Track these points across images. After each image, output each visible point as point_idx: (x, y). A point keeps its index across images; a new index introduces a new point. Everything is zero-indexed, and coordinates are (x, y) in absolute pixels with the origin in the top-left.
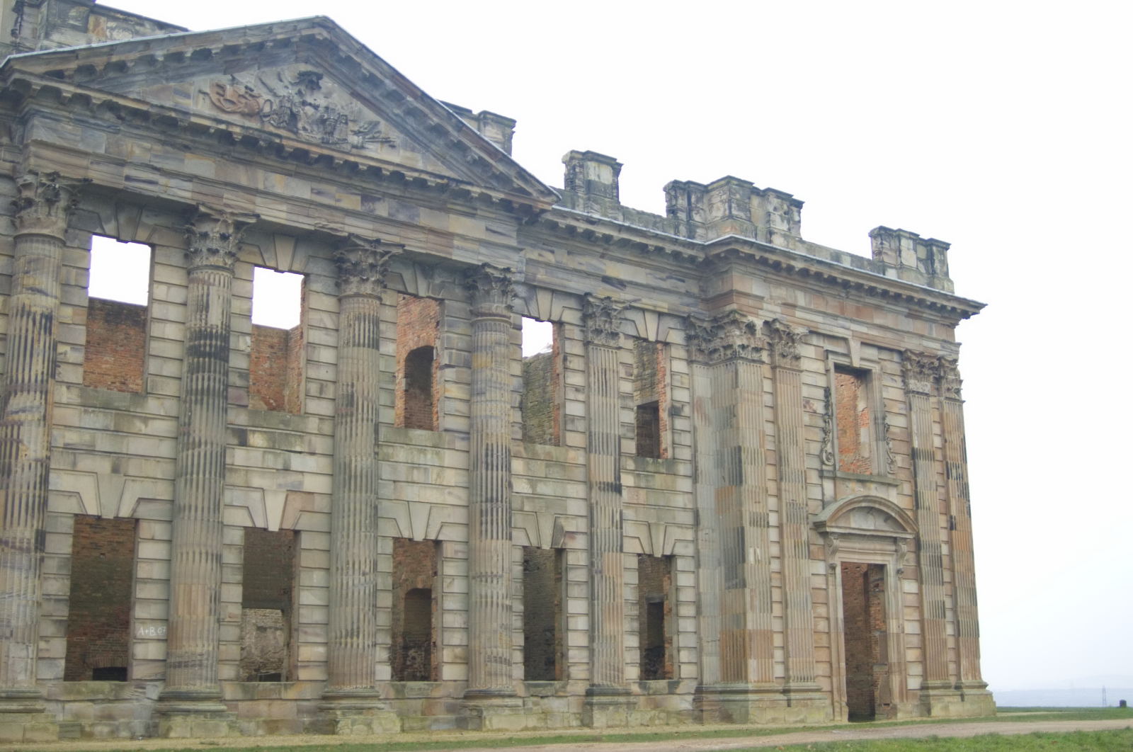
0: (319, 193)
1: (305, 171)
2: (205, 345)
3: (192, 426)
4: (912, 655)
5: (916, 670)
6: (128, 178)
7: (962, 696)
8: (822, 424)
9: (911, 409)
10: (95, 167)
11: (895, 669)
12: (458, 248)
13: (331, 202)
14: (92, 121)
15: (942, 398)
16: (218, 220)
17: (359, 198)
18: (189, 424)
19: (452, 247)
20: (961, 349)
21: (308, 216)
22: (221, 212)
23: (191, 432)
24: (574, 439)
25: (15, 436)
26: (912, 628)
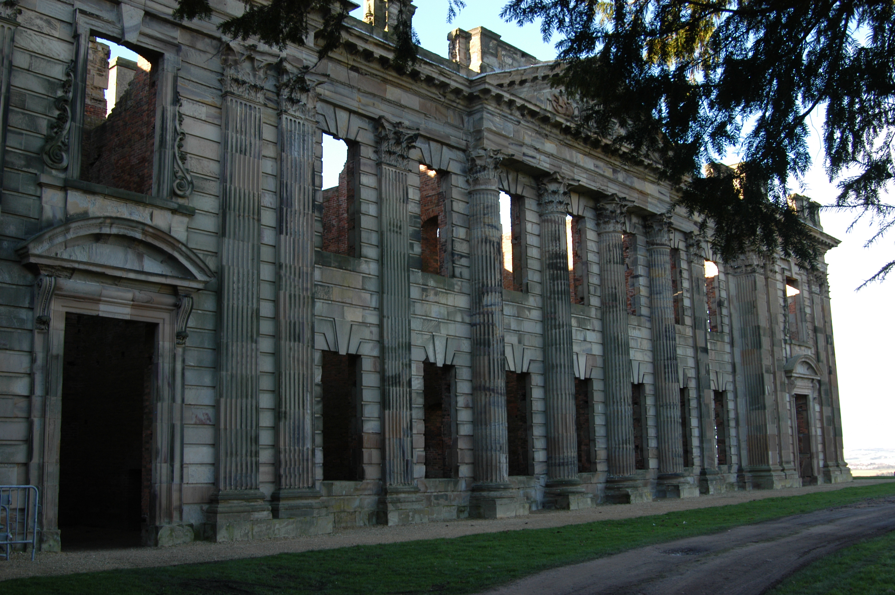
0: (597, 167)
1: (593, 153)
2: (560, 262)
3: (557, 314)
4: (820, 447)
5: (821, 456)
6: (524, 154)
7: (841, 470)
8: (783, 312)
9: (813, 303)
10: (511, 146)
11: (815, 456)
12: (651, 203)
13: (602, 172)
14: (510, 117)
15: (823, 297)
16: (561, 183)
17: (611, 170)
18: (555, 313)
19: (647, 202)
20: (828, 267)
21: (594, 181)
22: (563, 178)
23: (557, 318)
24: (688, 321)
25: (490, 321)
26: (819, 432)
